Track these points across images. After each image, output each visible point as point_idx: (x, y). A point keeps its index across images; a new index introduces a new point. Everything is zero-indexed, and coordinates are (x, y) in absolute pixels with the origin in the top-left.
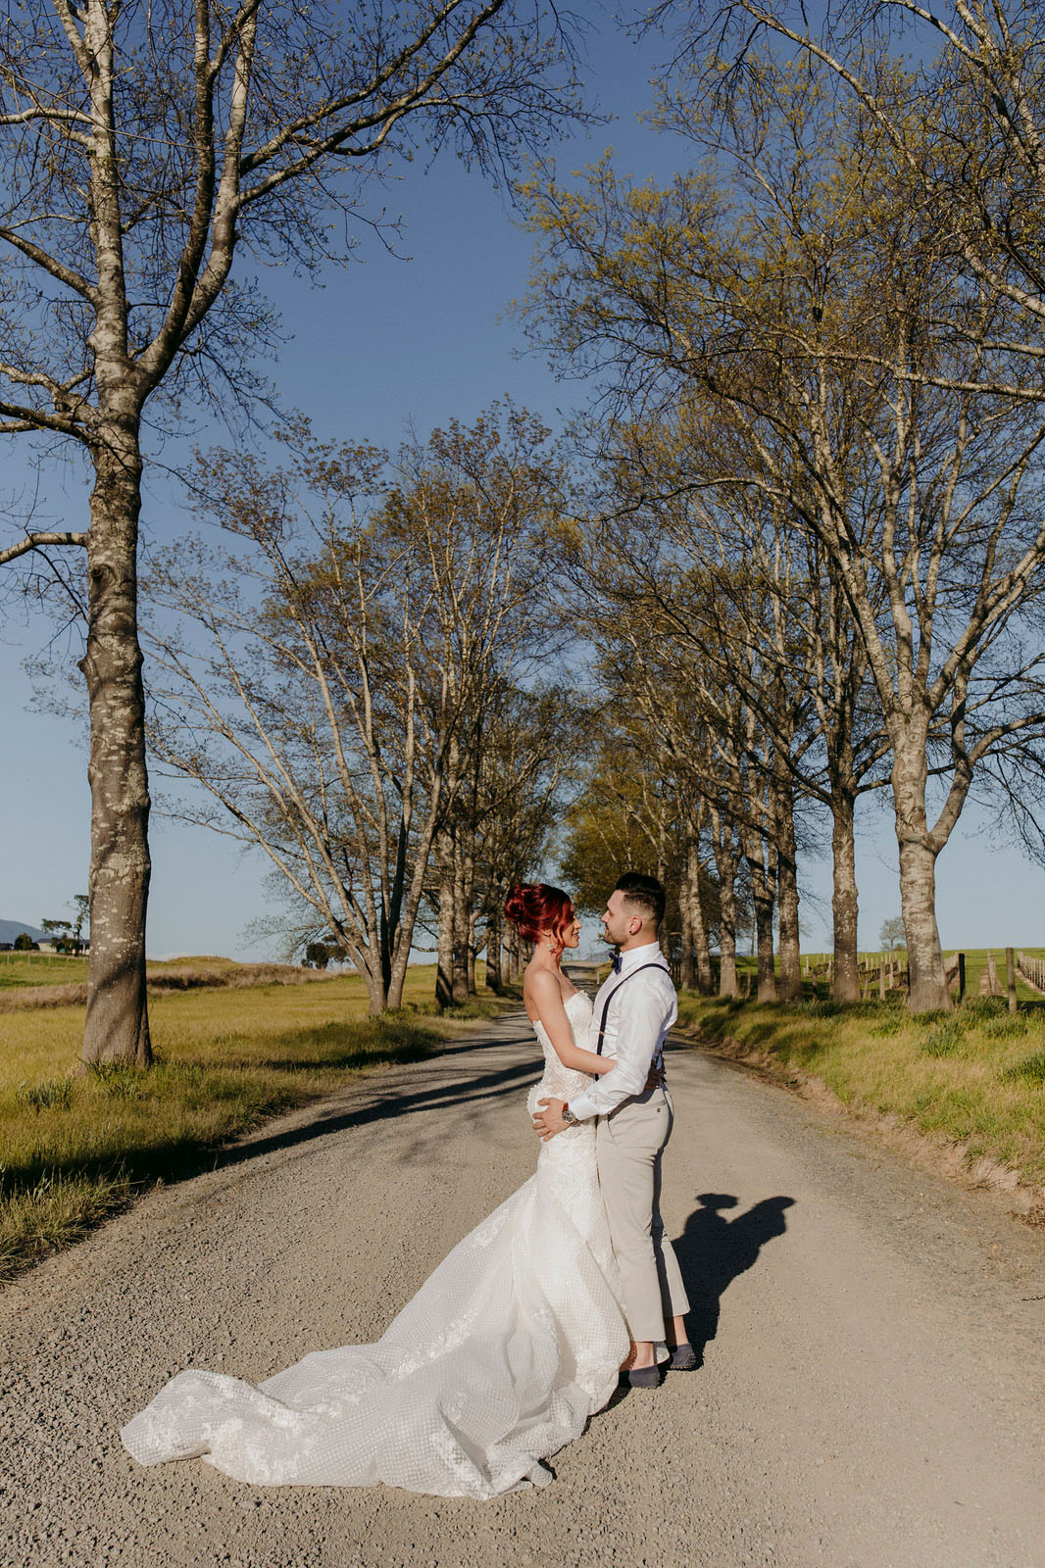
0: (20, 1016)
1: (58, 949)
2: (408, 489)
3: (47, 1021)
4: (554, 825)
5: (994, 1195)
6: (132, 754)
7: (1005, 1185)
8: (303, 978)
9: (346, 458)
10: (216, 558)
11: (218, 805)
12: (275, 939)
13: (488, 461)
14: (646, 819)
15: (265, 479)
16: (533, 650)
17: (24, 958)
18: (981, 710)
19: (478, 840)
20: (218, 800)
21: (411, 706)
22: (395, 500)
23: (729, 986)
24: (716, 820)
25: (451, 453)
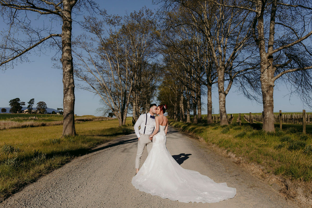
0: (52, 127)
1: (60, 114)
2: (126, 24)
3: (58, 128)
4: (156, 90)
5: (231, 159)
6: (71, 77)
7: (233, 157)
8: (107, 119)
9: (114, 18)
10: (89, 38)
11: (90, 86)
12: (102, 112)
13: (142, 19)
14: (173, 89)
15: (98, 22)
16: (151, 56)
17: (54, 116)
18: (236, 68)
19: (141, 93)
20: (90, 85)
21: (127, 67)
22: (124, 26)
23: (188, 120)
24: (186, 89)
25: (134, 17)
